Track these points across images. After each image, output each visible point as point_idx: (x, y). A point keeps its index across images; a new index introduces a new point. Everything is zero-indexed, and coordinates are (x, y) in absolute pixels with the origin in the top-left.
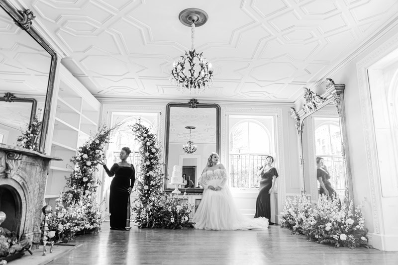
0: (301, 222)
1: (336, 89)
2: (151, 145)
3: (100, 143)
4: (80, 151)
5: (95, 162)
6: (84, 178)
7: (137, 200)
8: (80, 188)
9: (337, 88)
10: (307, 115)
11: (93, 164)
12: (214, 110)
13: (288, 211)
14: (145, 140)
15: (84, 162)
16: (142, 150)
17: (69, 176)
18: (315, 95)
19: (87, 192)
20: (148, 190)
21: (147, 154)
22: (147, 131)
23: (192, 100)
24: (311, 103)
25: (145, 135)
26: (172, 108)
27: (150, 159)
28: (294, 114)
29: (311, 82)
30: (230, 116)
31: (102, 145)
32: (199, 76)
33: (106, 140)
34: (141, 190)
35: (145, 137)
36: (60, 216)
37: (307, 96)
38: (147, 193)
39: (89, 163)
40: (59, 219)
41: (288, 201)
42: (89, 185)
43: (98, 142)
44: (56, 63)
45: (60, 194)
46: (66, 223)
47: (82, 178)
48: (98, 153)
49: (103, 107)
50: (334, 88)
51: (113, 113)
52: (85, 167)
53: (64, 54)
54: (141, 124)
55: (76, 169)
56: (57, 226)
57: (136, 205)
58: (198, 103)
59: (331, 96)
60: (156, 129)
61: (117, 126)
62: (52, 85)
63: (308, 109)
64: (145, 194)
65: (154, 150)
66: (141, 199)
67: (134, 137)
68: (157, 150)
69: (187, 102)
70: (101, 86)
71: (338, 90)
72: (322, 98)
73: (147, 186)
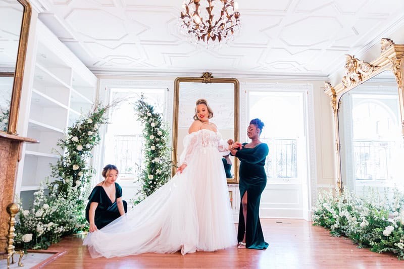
0: (343, 220)
1: (396, 51)
2: (156, 127)
3: (94, 123)
4: (69, 134)
5: (88, 146)
6: (74, 166)
7: (140, 191)
8: (69, 178)
9: (397, 49)
10: (347, 90)
11: (85, 149)
12: (231, 86)
13: (322, 206)
14: (150, 121)
15: (74, 146)
16: (146, 133)
17: (55, 164)
18: (361, 62)
19: (78, 183)
20: (154, 181)
21: (152, 137)
22: (151, 110)
23: (205, 73)
24: (355, 73)
25: (150, 114)
26: (181, 84)
27: (156, 143)
28: (329, 89)
29: (356, 46)
30: (251, 93)
31: (96, 126)
33: (100, 119)
34: (145, 180)
35: (149, 117)
36: (39, 213)
37: (350, 65)
38: (152, 184)
39: (80, 148)
40: (37, 218)
41: (322, 194)
42: (80, 174)
43: (90, 121)
44: (29, 17)
45: (41, 185)
46: (48, 223)
47: (71, 166)
48: (91, 136)
49: (101, 82)
50: (394, 50)
51: (112, 90)
52: (74, 152)
53: (43, 7)
54: (144, 101)
55: (65, 155)
56: (36, 227)
57: (139, 198)
58: (212, 77)
59: (388, 61)
60: (162, 108)
61: (116, 103)
62: (25, 45)
63: (350, 81)
64: (150, 185)
65: (160, 133)
66: (145, 191)
67: (137, 117)
68: (163, 132)
69: (199, 76)
71: (398, 53)
72: (371, 66)
73: (152, 176)
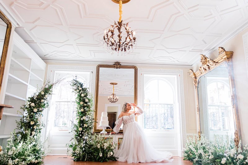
0: (200, 156)
1: (226, 55)
2: (84, 96)
3: (45, 95)
4: (28, 101)
5: (40, 109)
6: (31, 122)
7: (73, 139)
8: (28, 130)
9: (227, 54)
10: (202, 75)
11: (39, 111)
12: (133, 70)
13: (189, 147)
14: (80, 93)
15: (32, 109)
16: (78, 100)
17: (19, 120)
18: (209, 59)
19: (34, 133)
20: (82, 131)
21: (82, 103)
22: (82, 85)
23: (116, 63)
24: (206, 66)
25: (80, 89)
26: (101, 69)
27: (84, 107)
28: (192, 74)
29: (206, 50)
30: (145, 75)
31: (46, 96)
32: (125, 41)
33: (49, 92)
34: (76, 131)
35: (80, 90)
36: (10, 153)
37: (203, 60)
38: (81, 134)
39: (35, 110)
40: (9, 155)
41: (189, 139)
42: (35, 127)
43: (43, 93)
44: (10, 31)
45: (11, 135)
46: (15, 159)
47: (30, 122)
48: (43, 102)
49: (48, 66)
50: (225, 54)
51: (56, 72)
52: (32, 113)
53: (18, 24)
54: (77, 80)
55: (25, 115)
56: (8, 162)
57: (72, 143)
58: (120, 65)
59: (222, 60)
60: (88, 84)
61: (58, 82)
62: (7, 48)
63: (203, 70)
64: (80, 134)
65: (87, 100)
66: (76, 138)
67: (72, 90)
68: (89, 100)
69: (112, 64)
70: (47, 50)
71: (228, 56)
72: (214, 62)
73: (81, 128)
